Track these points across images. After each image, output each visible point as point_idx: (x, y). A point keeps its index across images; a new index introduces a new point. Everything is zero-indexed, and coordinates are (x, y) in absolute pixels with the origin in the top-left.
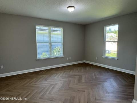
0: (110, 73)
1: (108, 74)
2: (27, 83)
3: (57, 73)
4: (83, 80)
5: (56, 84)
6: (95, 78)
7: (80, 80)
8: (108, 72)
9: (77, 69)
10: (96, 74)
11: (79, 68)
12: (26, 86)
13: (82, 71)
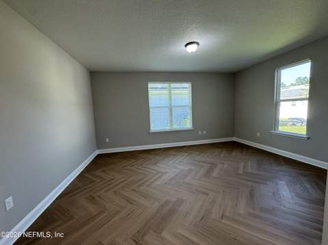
0: (285, 168)
1: (280, 168)
2: (128, 165)
3: (176, 155)
4: (215, 174)
5: (166, 172)
6: (241, 172)
7: (208, 173)
8: (279, 164)
9: (214, 153)
10: (249, 165)
11: (217, 151)
12: (126, 169)
13: (222, 155)
